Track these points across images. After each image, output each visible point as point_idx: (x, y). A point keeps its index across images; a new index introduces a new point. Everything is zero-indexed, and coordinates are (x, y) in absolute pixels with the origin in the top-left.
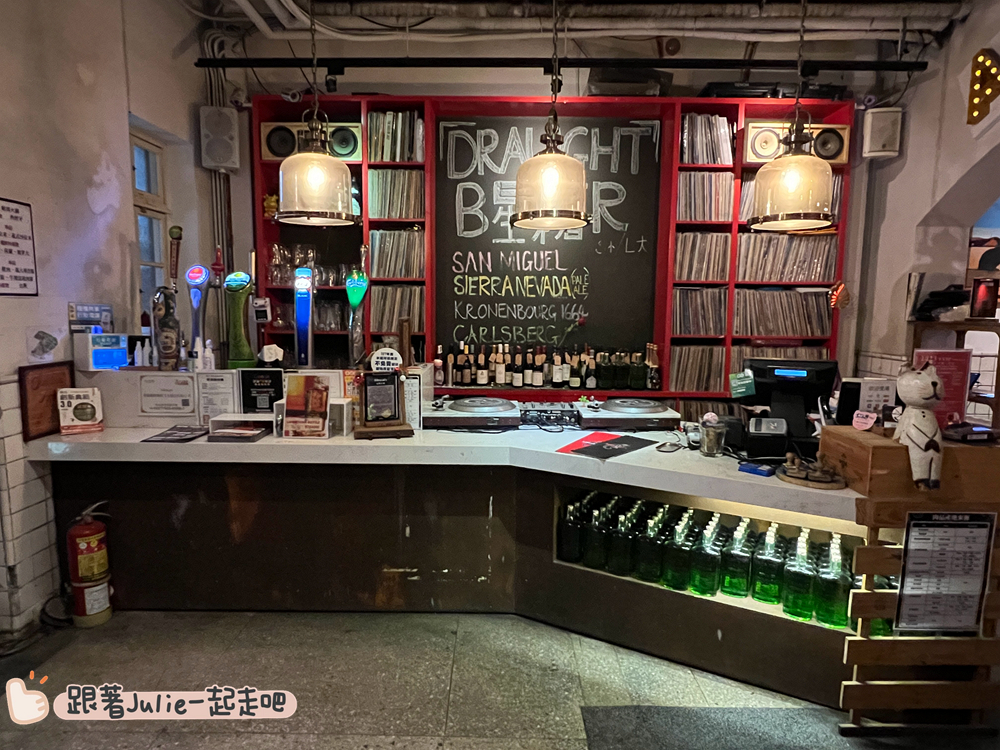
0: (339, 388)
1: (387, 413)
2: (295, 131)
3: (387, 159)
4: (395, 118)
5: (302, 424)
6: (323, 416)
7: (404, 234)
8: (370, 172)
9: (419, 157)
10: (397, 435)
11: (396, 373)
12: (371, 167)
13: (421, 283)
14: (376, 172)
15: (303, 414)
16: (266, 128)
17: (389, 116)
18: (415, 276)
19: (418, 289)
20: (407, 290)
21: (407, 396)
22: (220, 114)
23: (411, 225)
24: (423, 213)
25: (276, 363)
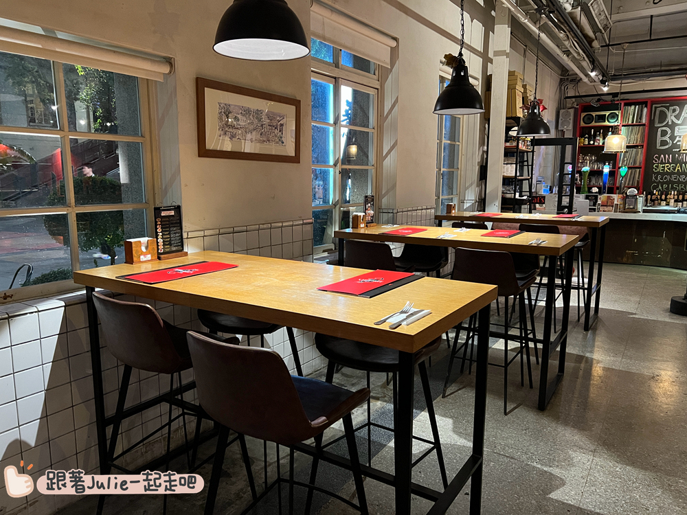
0: (616, 198)
1: (632, 207)
2: (594, 115)
3: (630, 123)
4: (635, 107)
5: (606, 209)
6: (613, 206)
7: (634, 150)
8: (623, 128)
9: (644, 121)
10: (635, 213)
11: (636, 195)
12: (623, 126)
13: (640, 168)
14: (625, 128)
15: (606, 206)
16: (583, 115)
17: (633, 107)
18: (637, 165)
19: (638, 170)
20: (634, 170)
21: (638, 203)
22: (568, 112)
23: (637, 146)
24: (643, 142)
25: (596, 193)
